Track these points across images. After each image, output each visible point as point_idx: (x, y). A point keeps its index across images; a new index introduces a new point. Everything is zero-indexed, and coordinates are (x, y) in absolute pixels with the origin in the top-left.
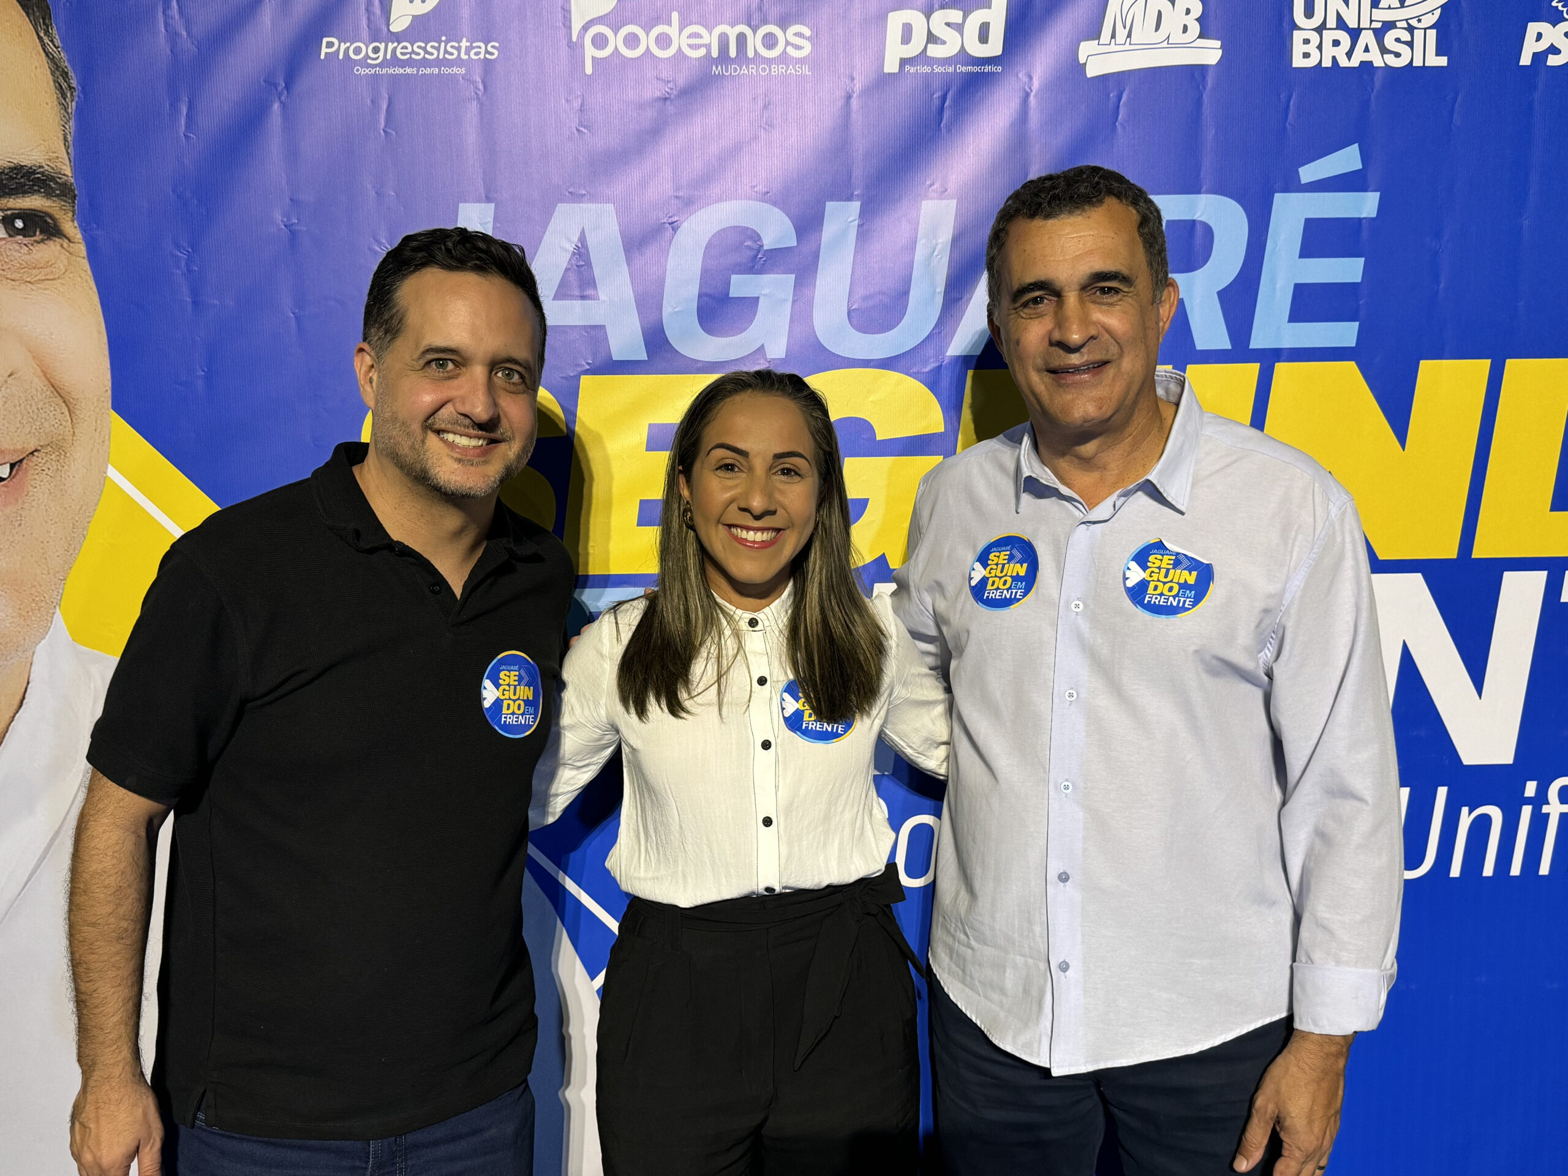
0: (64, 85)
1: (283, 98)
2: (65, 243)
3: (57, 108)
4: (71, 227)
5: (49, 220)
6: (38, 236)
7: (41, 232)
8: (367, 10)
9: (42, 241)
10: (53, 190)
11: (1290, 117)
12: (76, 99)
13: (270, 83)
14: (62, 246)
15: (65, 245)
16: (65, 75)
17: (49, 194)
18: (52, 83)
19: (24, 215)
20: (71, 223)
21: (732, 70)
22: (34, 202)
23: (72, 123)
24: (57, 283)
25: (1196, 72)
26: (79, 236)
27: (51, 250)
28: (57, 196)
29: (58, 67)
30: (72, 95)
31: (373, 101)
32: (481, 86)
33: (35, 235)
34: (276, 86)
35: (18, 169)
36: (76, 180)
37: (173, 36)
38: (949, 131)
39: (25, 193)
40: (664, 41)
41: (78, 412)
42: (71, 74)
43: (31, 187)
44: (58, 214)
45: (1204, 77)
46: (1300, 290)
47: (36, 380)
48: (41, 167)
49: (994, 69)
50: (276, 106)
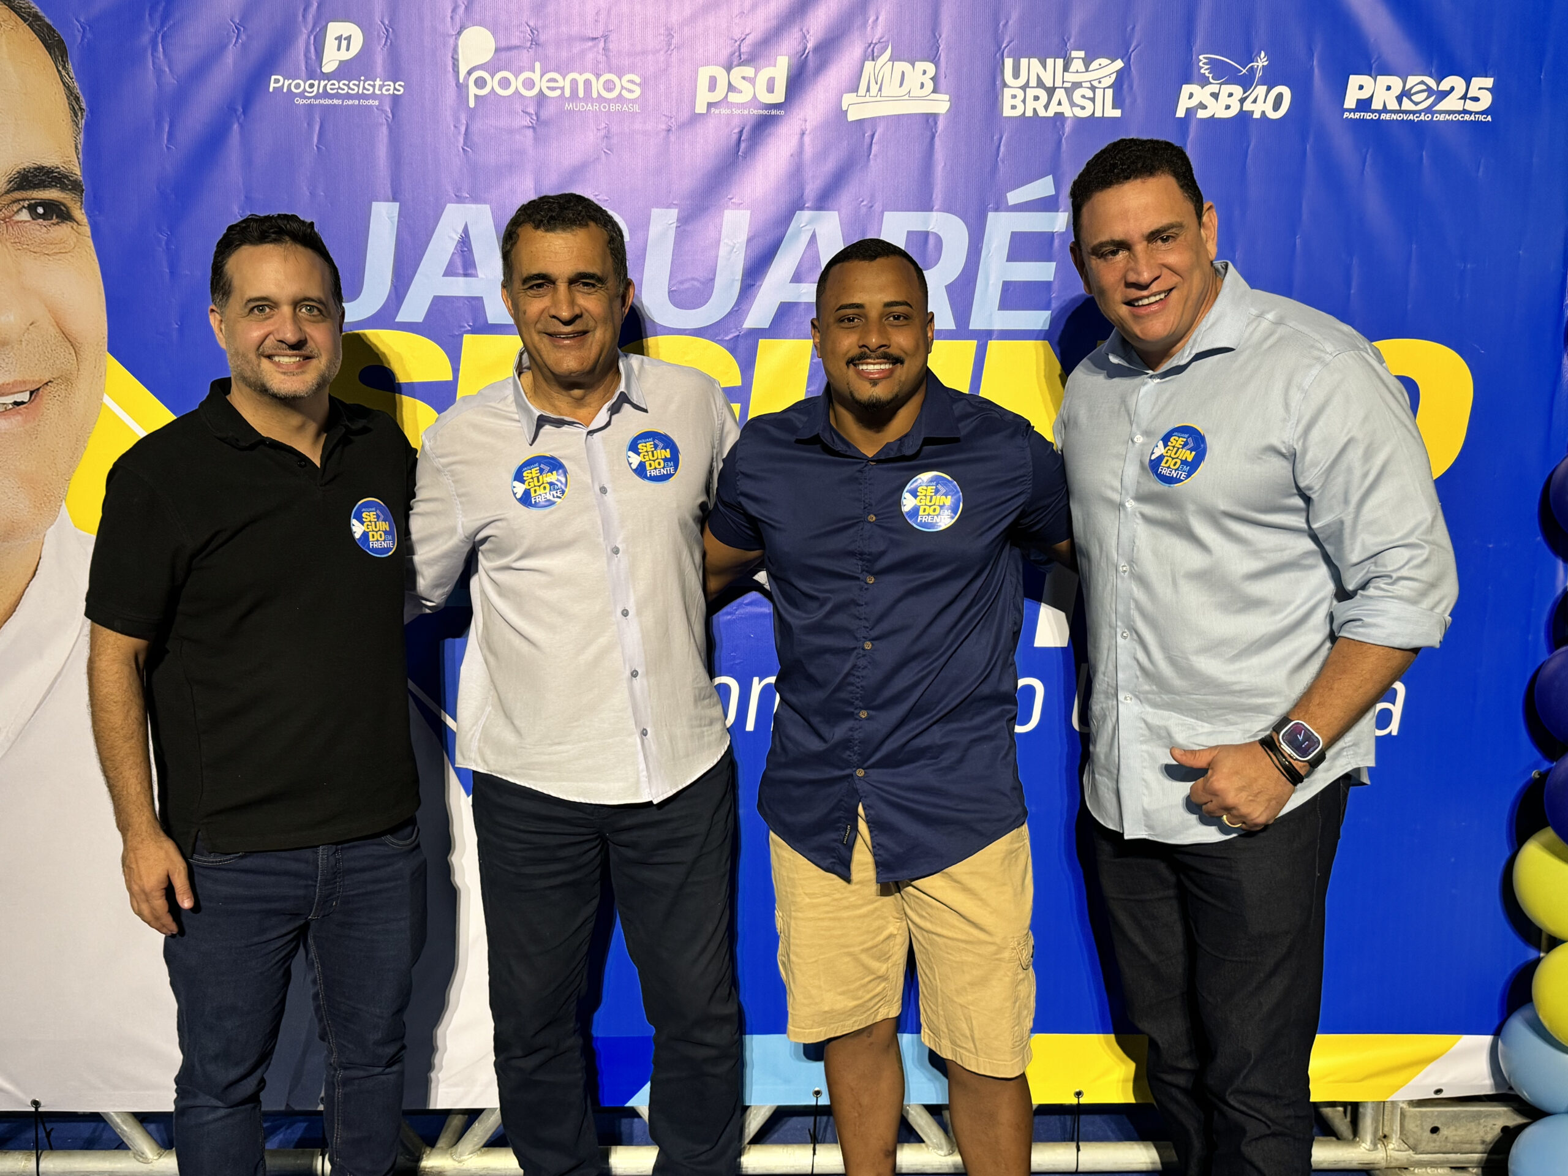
0: (77, 107)
1: (241, 120)
2: (75, 225)
3: (71, 124)
4: (79, 214)
5: (63, 208)
6: (55, 220)
7: (57, 217)
8: (305, 55)
9: (58, 223)
10: (67, 186)
11: (1001, 154)
12: (85, 117)
13: (232, 109)
14: (72, 227)
15: (75, 227)
16: (77, 99)
17: (63, 188)
18: (67, 105)
19: (45, 204)
20: (79, 211)
21: (580, 106)
22: (52, 194)
23: (82, 135)
24: (68, 256)
25: (930, 119)
26: (86, 220)
27: (64, 230)
28: (69, 190)
29: (71, 93)
30: (82, 114)
31: (308, 124)
32: (390, 115)
33: (52, 219)
34: (235, 111)
35: (40, 169)
36: (84, 178)
37: (159, 73)
38: (744, 158)
39: (45, 187)
40: (529, 84)
41: (82, 353)
42: (82, 98)
43: (50, 183)
44: (70, 203)
45: (936, 123)
46: (1007, 286)
47: (51, 328)
48: (57, 168)
49: (778, 113)
50: (236, 126)
